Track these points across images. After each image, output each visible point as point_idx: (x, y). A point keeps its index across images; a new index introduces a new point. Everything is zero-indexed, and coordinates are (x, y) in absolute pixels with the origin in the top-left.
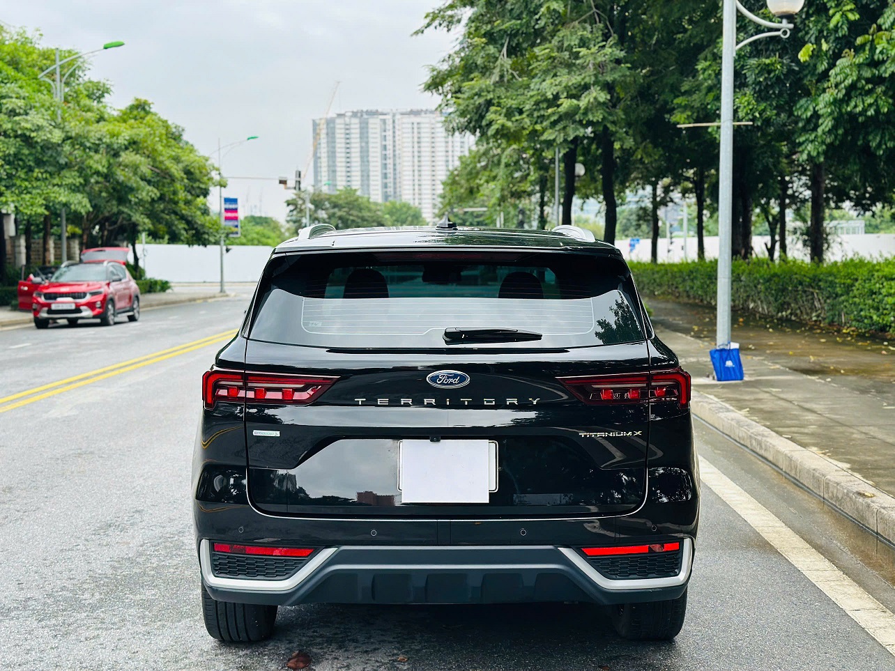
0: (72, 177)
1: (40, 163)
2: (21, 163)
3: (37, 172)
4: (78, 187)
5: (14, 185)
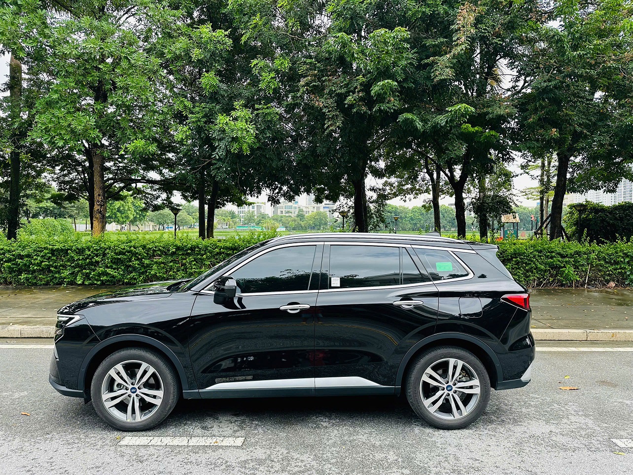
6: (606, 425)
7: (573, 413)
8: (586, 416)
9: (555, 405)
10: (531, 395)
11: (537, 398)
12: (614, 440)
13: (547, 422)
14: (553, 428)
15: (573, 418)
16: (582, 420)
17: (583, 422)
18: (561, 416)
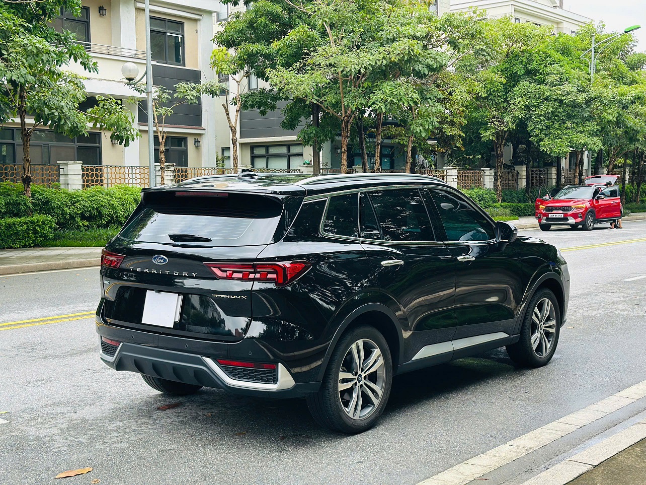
0: (592, 126)
1: (570, 117)
2: (556, 118)
3: (568, 124)
4: (596, 132)
5: (550, 133)
6: (13, 434)
7: (57, 437)
8: (38, 438)
9: (85, 441)
10: (126, 445)
11: (115, 442)
12: (6, 422)
13: (84, 421)
14: (74, 416)
15: (55, 431)
16: (43, 432)
17: (42, 431)
18: (70, 429)
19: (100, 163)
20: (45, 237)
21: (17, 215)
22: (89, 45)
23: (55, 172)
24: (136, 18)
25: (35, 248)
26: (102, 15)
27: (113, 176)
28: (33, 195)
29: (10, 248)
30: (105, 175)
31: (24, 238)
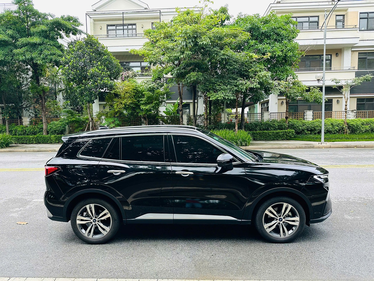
19: (332, 110)
20: (291, 137)
21: (282, 129)
22: (331, 68)
23: (302, 115)
24: (352, 55)
25: (287, 141)
26: (337, 56)
27: (338, 115)
28: (288, 123)
29: (277, 140)
30: (333, 115)
31: (283, 137)
